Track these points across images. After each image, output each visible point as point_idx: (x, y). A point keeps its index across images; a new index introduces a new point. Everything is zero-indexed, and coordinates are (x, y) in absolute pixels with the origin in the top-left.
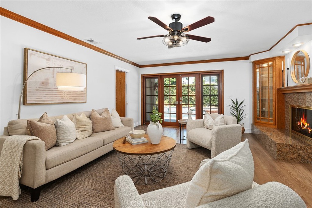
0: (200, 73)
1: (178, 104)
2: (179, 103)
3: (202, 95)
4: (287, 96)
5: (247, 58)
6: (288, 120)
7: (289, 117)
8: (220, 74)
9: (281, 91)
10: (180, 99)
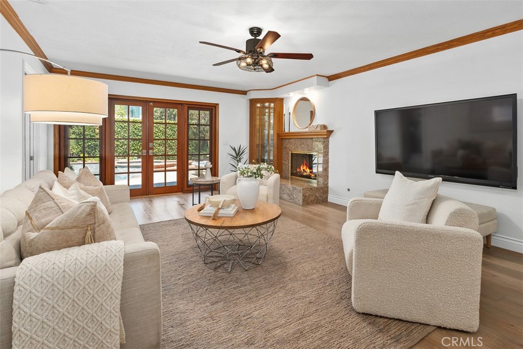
0: (186, 104)
1: (145, 154)
2: (148, 152)
3: (188, 140)
4: (286, 142)
5: (244, 93)
6: (287, 167)
7: (289, 163)
8: (212, 109)
9: (280, 136)
10: (151, 145)
